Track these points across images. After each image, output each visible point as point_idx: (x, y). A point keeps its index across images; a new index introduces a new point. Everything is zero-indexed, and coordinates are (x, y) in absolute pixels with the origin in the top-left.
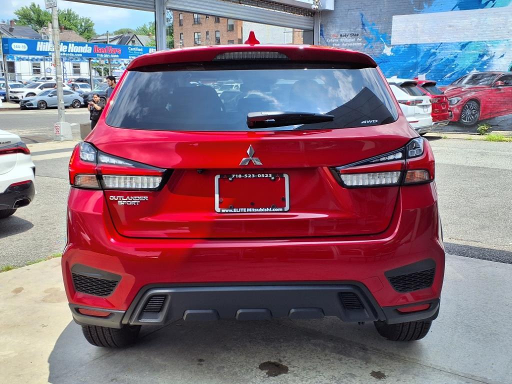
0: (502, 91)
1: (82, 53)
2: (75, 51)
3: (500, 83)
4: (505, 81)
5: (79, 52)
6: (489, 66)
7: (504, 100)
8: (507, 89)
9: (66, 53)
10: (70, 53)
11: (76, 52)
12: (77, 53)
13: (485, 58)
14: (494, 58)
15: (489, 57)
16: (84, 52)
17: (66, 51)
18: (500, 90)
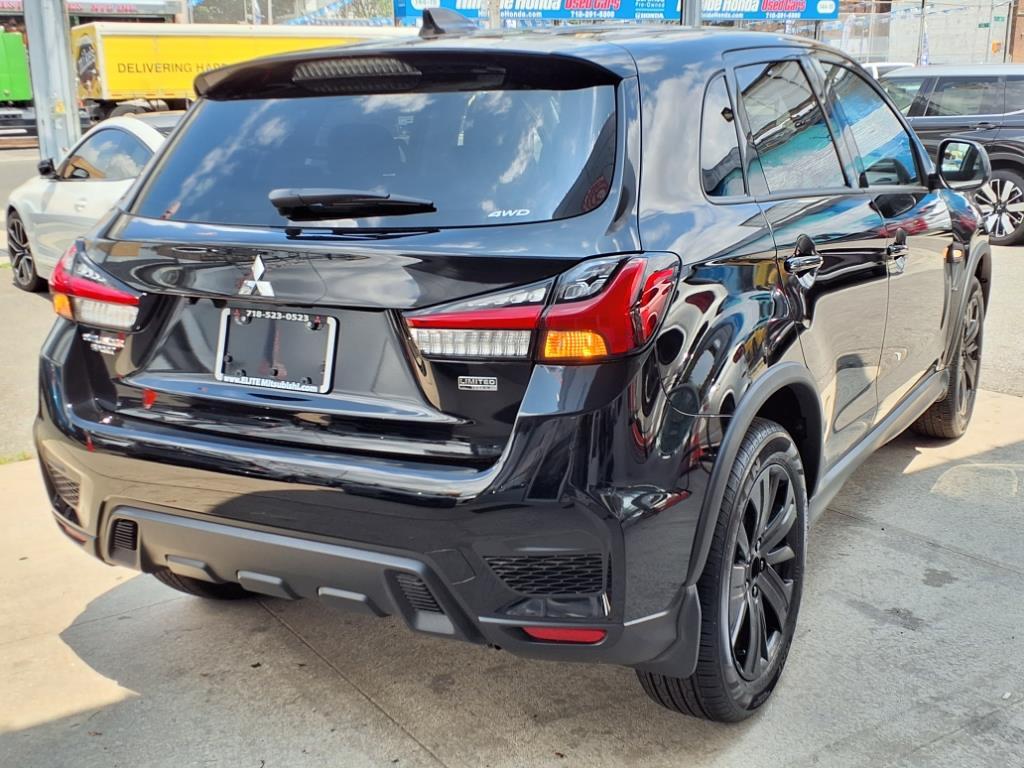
1: (543, 11)
2: (528, 8)
5: (536, 8)
9: (510, 11)
10: (518, 11)
11: (531, 8)
12: (533, 11)
16: (545, 8)
17: (511, 7)
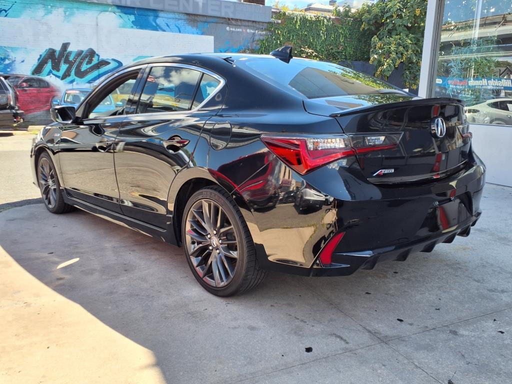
0: (28, 92)
3: (25, 84)
4: (29, 83)
6: (12, 70)
7: (32, 100)
8: (32, 90)
13: (7, 62)
14: (15, 62)
15: (10, 61)
18: (26, 90)
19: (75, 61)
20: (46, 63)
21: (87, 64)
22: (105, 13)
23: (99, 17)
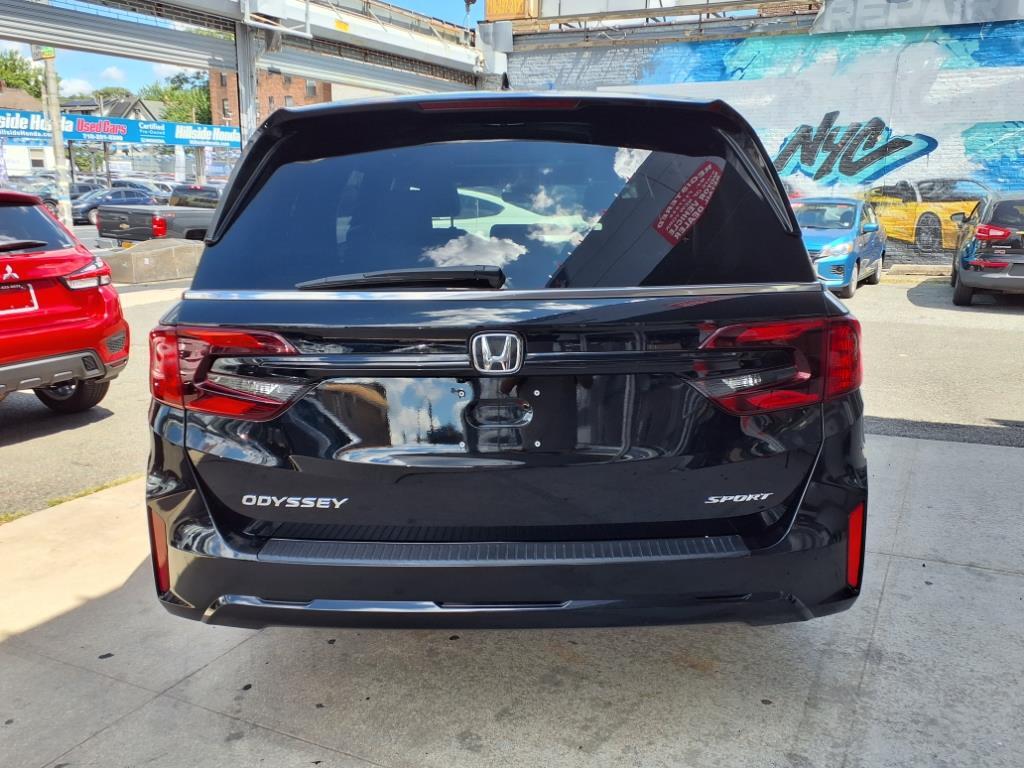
10: (33, 131)
17: (26, 127)
19: (844, 144)
20: (793, 151)
21: (864, 149)
22: (915, 44)
23: (902, 54)
